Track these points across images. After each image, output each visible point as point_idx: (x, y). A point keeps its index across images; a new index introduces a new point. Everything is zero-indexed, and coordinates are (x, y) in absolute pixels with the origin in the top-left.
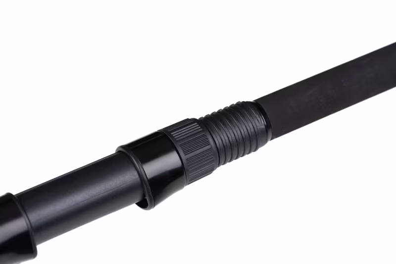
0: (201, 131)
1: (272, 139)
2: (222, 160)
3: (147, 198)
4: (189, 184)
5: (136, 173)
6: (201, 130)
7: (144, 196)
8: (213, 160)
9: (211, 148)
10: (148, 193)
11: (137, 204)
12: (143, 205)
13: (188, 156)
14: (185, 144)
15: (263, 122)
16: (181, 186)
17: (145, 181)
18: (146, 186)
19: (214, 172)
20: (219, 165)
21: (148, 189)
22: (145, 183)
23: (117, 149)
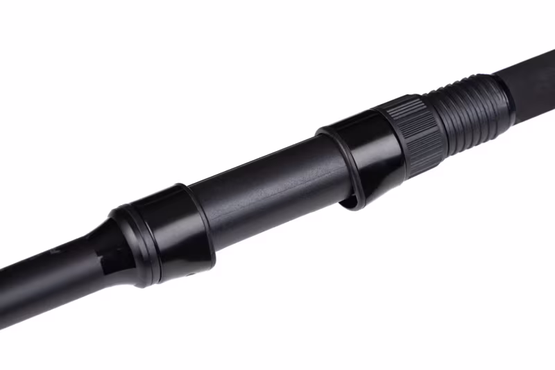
0: (425, 109)
1: (516, 123)
2: (453, 147)
3: (357, 194)
4: (410, 178)
5: (342, 160)
6: (425, 107)
7: (352, 191)
8: (440, 147)
9: (438, 131)
10: (358, 187)
11: (340, 203)
12: (350, 204)
13: (408, 140)
14: (405, 124)
15: (504, 99)
16: (398, 181)
17: (353, 171)
18: (356, 177)
19: (442, 164)
20: (448, 156)
21: (357, 182)
22: (354, 174)
23: (317, 131)
